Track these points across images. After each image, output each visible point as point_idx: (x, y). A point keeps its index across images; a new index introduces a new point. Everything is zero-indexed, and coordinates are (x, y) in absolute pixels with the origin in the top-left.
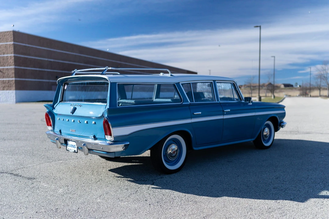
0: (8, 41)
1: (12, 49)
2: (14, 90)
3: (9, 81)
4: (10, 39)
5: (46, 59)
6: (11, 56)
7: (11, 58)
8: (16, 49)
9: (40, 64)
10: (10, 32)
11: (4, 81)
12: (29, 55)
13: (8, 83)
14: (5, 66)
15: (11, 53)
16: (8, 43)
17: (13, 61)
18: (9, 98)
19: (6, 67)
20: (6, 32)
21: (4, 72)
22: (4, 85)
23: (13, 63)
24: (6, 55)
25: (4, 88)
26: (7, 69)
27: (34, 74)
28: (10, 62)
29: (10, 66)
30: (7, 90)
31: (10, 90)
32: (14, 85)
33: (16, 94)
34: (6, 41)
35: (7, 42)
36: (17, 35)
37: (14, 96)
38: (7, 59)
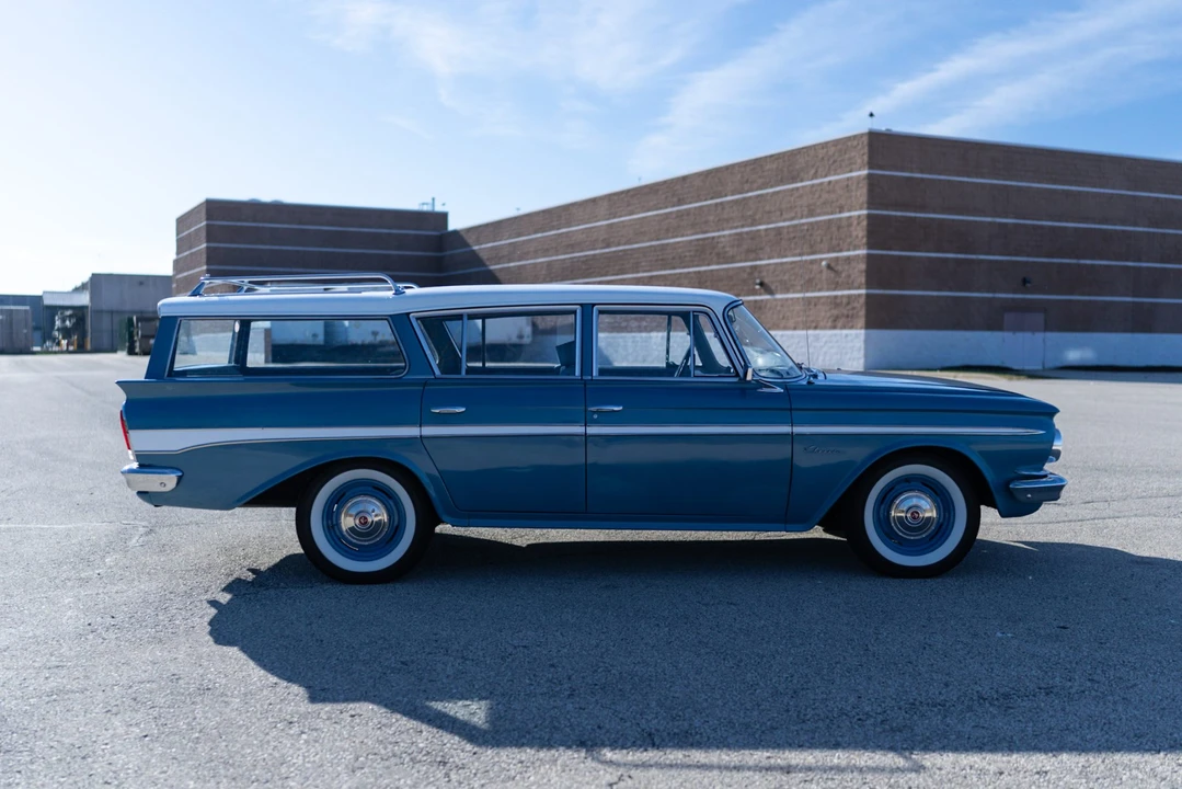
0: (854, 166)
1: (862, 194)
2: (861, 328)
3: (849, 297)
4: (859, 161)
5: (989, 219)
6: (859, 216)
7: (858, 224)
8: (877, 192)
9: (960, 238)
10: (862, 135)
11: (836, 297)
12: (923, 208)
13: (848, 304)
14: (841, 251)
15: (861, 209)
16: (854, 174)
17: (865, 233)
18: (846, 353)
19: (845, 254)
20: (849, 139)
21: (839, 268)
22: (835, 312)
23: (865, 240)
24: (846, 214)
25: (835, 321)
26: (848, 259)
27: (937, 274)
28: (857, 237)
29: (855, 248)
30: (844, 327)
31: (852, 328)
32: (863, 313)
33: (867, 341)
34: (848, 169)
35: (851, 171)
36: (882, 146)
37: (860, 350)
38: (850, 225)
